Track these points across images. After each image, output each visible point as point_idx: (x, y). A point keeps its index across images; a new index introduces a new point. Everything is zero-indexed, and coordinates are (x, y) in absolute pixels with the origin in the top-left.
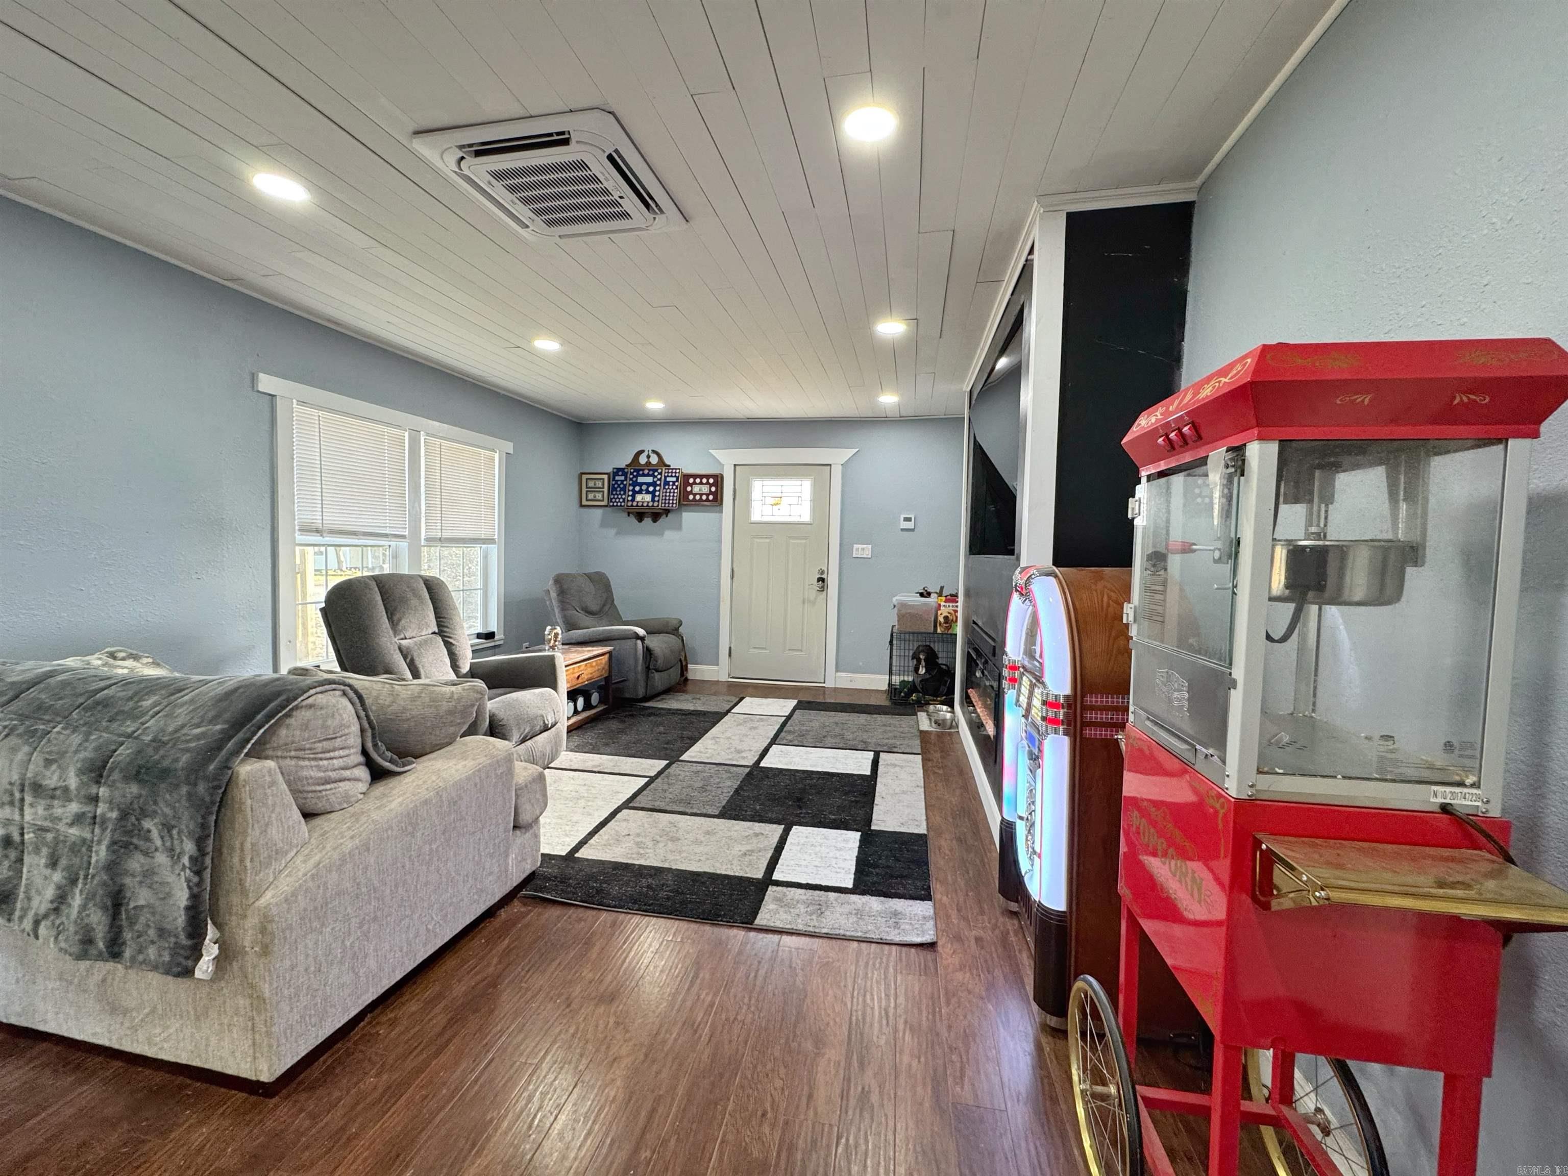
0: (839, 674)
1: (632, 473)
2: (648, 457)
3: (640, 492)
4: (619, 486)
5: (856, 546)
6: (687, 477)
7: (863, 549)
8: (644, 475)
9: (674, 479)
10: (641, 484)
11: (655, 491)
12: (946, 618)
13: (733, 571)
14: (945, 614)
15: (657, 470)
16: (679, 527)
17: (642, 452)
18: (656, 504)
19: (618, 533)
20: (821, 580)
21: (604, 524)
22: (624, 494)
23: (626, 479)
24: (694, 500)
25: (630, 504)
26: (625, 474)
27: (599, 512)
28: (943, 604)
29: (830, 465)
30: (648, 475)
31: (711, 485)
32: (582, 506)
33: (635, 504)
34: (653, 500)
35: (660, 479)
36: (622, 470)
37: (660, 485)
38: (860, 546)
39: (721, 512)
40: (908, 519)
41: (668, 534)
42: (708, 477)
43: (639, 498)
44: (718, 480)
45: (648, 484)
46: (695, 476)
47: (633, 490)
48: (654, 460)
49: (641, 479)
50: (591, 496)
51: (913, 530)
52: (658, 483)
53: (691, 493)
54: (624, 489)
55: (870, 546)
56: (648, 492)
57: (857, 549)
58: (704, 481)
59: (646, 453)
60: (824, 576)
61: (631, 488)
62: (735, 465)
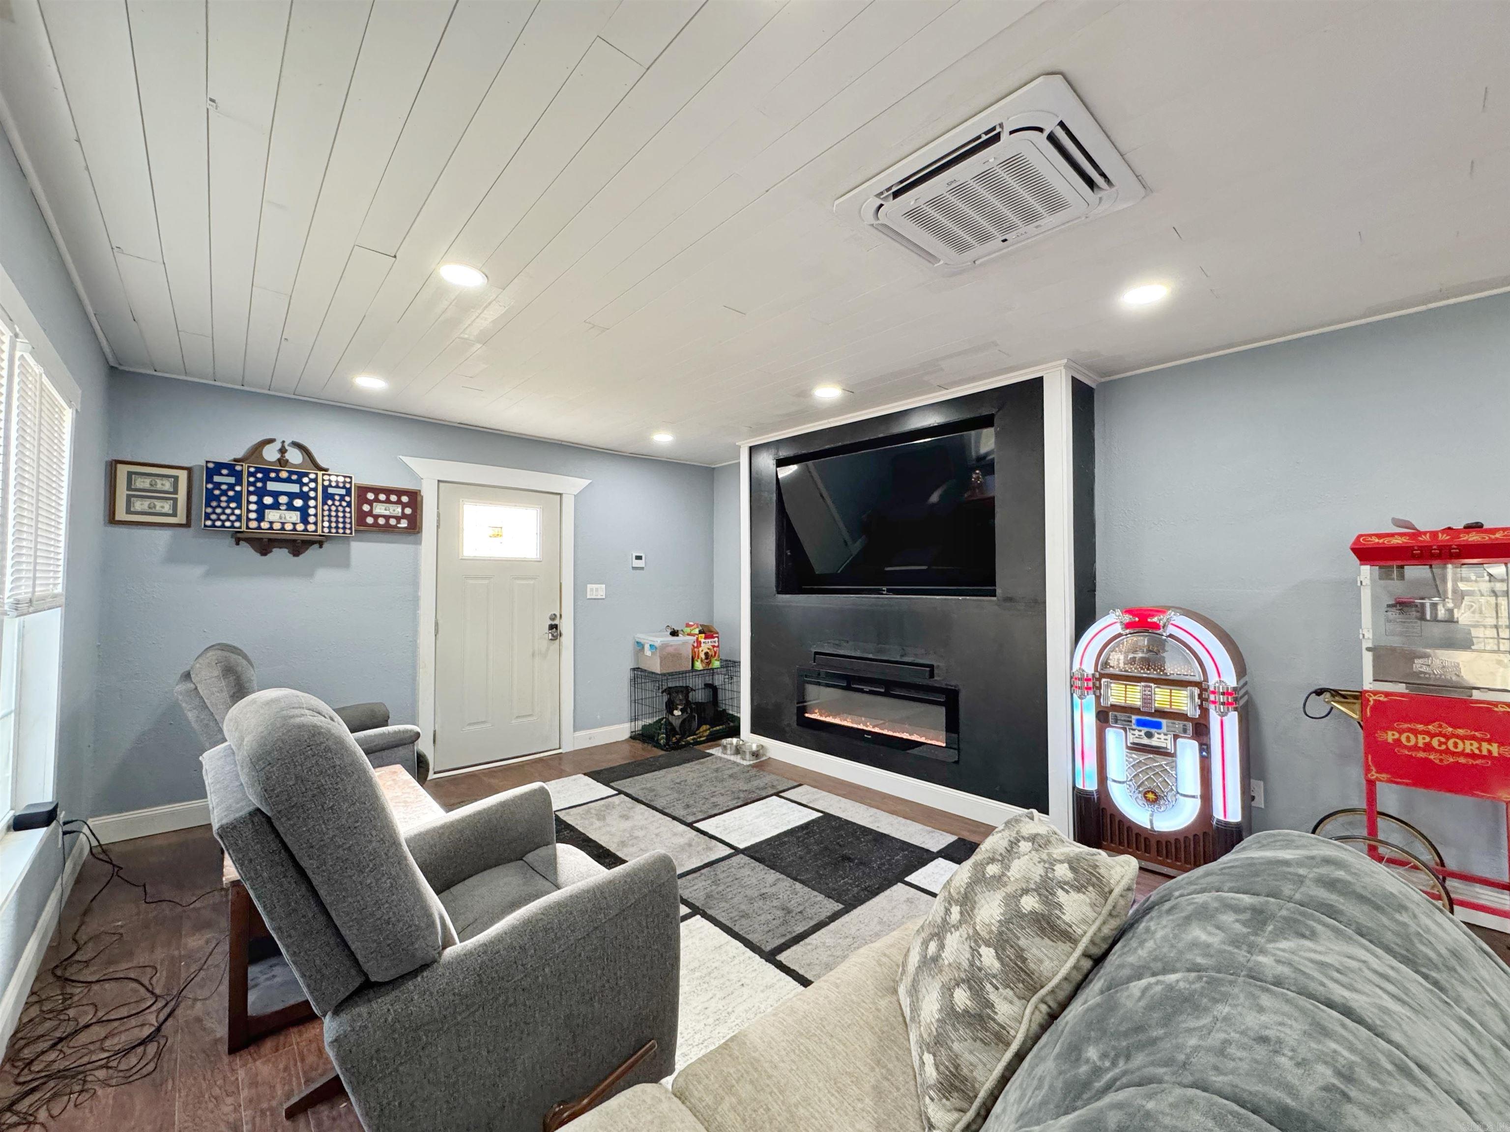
0: (578, 734)
1: (250, 474)
2: (283, 451)
3: (276, 506)
4: (224, 493)
5: (589, 586)
6: (363, 490)
7: (597, 590)
8: (278, 479)
9: (343, 492)
10: (276, 495)
11: (306, 507)
12: (706, 654)
13: (437, 624)
14: (706, 650)
15: (306, 475)
16: (344, 563)
17: (271, 441)
18: (311, 528)
19: (208, 574)
20: (554, 627)
21: (173, 557)
22: (239, 507)
23: (239, 482)
24: (376, 524)
25: (253, 524)
26: (238, 476)
27: (165, 535)
28: (703, 640)
29: (561, 494)
30: (288, 480)
31: (404, 506)
32: (112, 520)
33: (264, 525)
34: (305, 520)
35: (315, 490)
36: (230, 467)
37: (315, 499)
38: (594, 586)
39: (419, 542)
40: (639, 558)
41: (323, 575)
42: (400, 493)
43: (272, 515)
44: (414, 498)
45: (292, 496)
46: (377, 491)
47: (259, 503)
48: (295, 457)
49: (272, 486)
50: (138, 505)
51: (642, 568)
52: (312, 494)
53: (370, 513)
54: (238, 498)
55: (604, 586)
56: (290, 507)
57: (592, 590)
58: (393, 498)
59: (277, 445)
60: (556, 622)
61: (253, 498)
62: (439, 481)
